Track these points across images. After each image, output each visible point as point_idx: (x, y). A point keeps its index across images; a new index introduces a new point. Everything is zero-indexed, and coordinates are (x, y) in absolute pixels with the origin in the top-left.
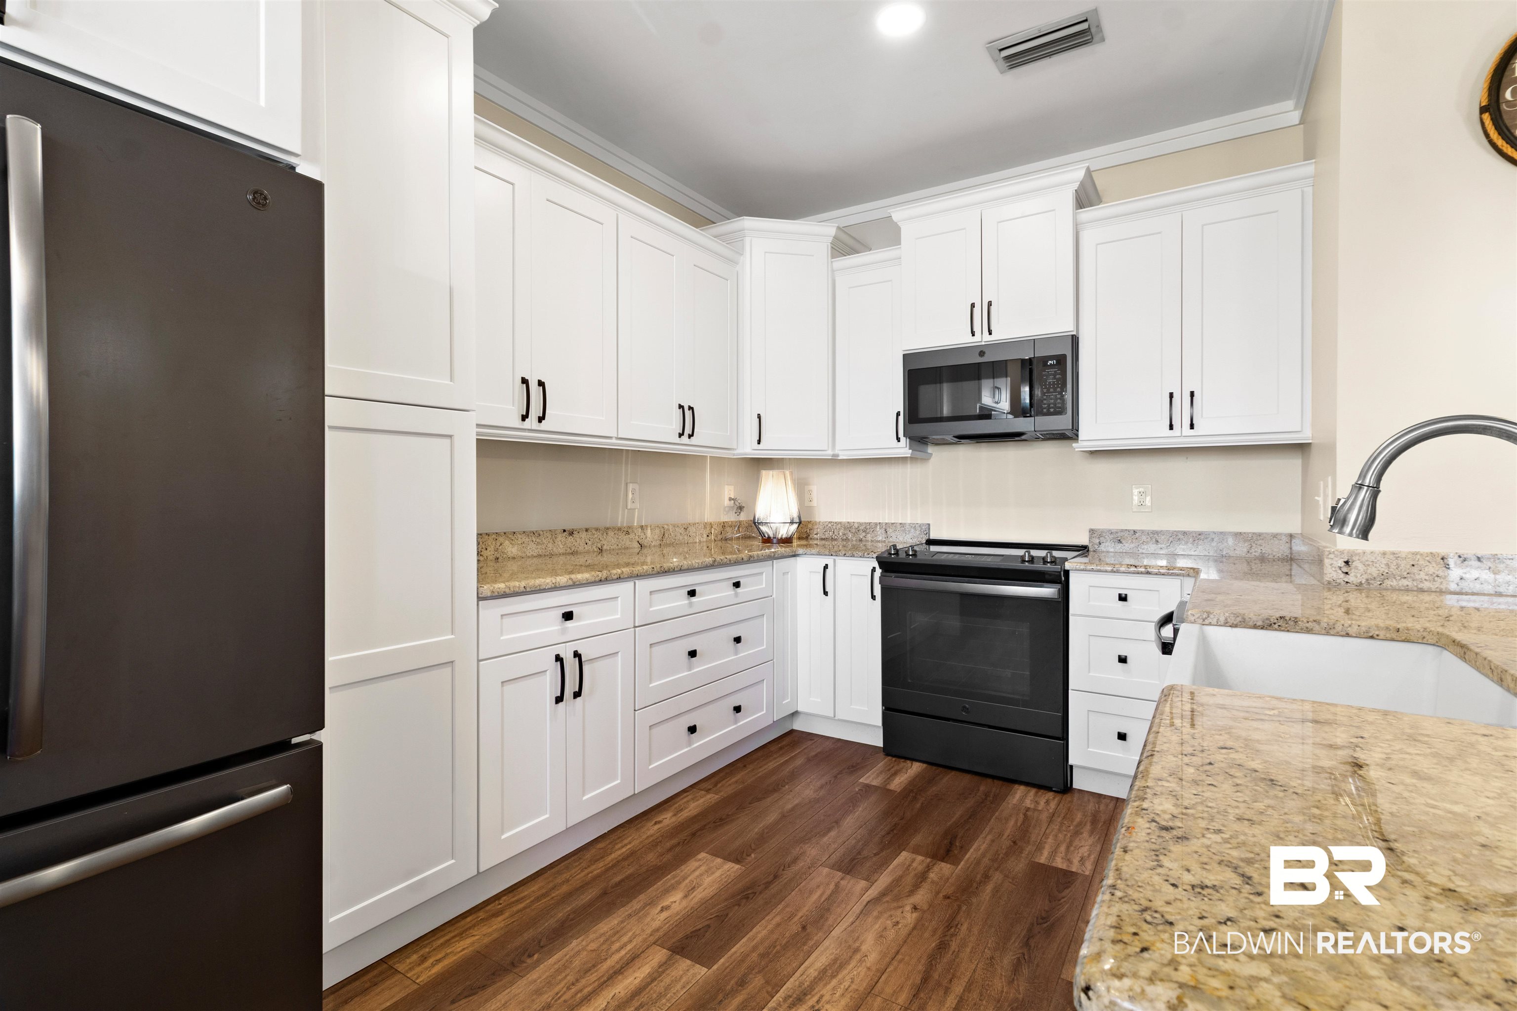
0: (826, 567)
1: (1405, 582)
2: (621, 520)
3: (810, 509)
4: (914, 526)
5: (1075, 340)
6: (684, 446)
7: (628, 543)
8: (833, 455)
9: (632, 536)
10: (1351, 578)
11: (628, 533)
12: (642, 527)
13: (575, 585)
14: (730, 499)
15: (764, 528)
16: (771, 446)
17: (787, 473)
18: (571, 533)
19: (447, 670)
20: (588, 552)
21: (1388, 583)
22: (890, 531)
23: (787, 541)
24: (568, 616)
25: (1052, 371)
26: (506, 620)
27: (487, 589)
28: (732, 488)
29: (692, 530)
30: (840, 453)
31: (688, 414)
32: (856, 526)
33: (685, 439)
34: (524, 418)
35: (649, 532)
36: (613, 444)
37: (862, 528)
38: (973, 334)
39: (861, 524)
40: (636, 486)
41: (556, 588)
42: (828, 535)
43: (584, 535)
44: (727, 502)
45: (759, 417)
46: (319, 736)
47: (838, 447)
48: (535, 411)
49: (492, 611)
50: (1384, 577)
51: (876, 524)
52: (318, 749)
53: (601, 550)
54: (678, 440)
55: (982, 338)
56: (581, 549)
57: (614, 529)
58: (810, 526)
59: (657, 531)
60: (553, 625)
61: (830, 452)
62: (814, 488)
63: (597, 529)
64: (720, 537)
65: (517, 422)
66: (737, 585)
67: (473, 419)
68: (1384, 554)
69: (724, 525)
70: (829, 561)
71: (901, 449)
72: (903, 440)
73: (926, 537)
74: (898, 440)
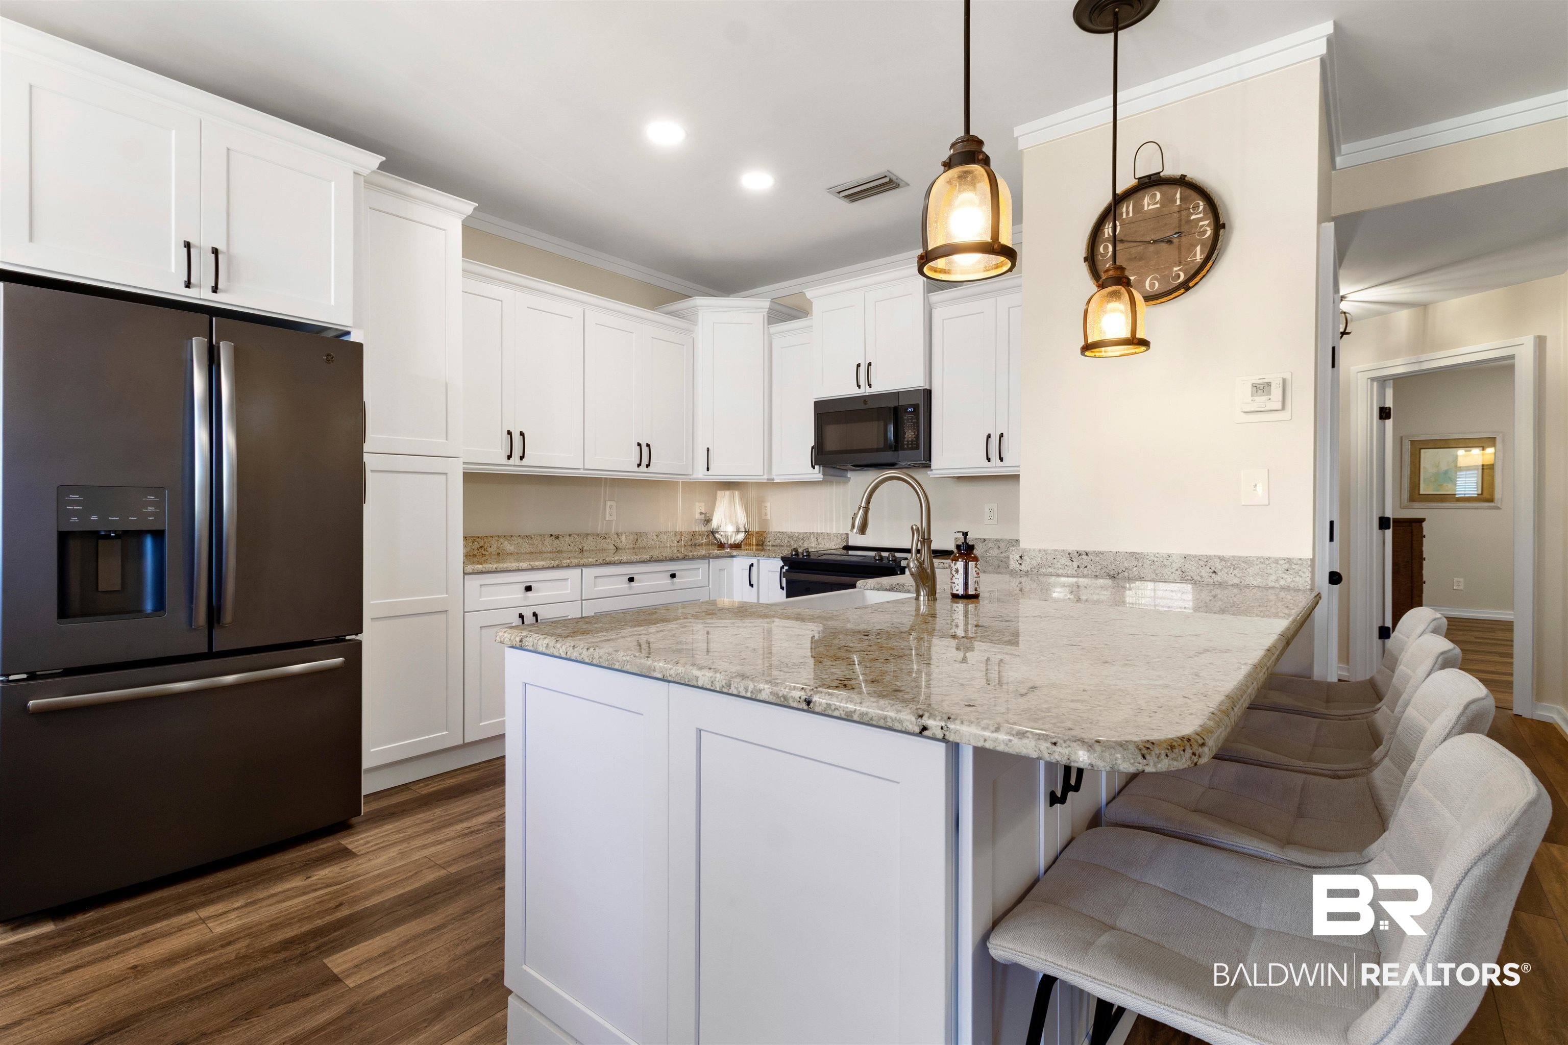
0: (752, 565)
1: (1050, 570)
2: (600, 528)
3: (764, 522)
4: (836, 535)
5: (928, 393)
6: (643, 473)
7: (605, 546)
8: (768, 479)
9: (608, 540)
10: (1023, 568)
11: (605, 538)
12: (617, 534)
13: (533, 569)
14: (701, 513)
15: (717, 536)
16: (722, 470)
17: (737, 493)
18: (557, 537)
19: (443, 616)
20: (571, 551)
21: (1042, 570)
22: (820, 539)
23: (737, 546)
24: (529, 589)
25: (910, 416)
26: (483, 588)
27: (469, 568)
28: (703, 504)
29: (664, 537)
30: (775, 477)
31: (645, 450)
32: (797, 535)
33: (643, 468)
34: (509, 457)
35: (623, 538)
36: (581, 473)
37: (801, 536)
38: (859, 386)
39: (800, 534)
40: (614, 503)
41: (518, 570)
42: (778, 542)
43: (567, 539)
44: (698, 516)
45: (708, 450)
46: (359, 637)
47: (774, 473)
48: (517, 452)
49: (474, 583)
50: (1040, 566)
51: (810, 534)
52: (359, 643)
53: (582, 550)
54: (637, 469)
55: (865, 391)
56: (565, 549)
57: (593, 534)
58: (765, 535)
59: (631, 537)
60: (518, 593)
61: (766, 477)
62: (768, 505)
63: (578, 535)
64: (690, 543)
65: (504, 460)
66: (673, 576)
67: (461, 460)
68: (1040, 551)
69: (694, 534)
70: (754, 560)
71: (816, 474)
72: (817, 467)
73: (845, 544)
74: (813, 467)
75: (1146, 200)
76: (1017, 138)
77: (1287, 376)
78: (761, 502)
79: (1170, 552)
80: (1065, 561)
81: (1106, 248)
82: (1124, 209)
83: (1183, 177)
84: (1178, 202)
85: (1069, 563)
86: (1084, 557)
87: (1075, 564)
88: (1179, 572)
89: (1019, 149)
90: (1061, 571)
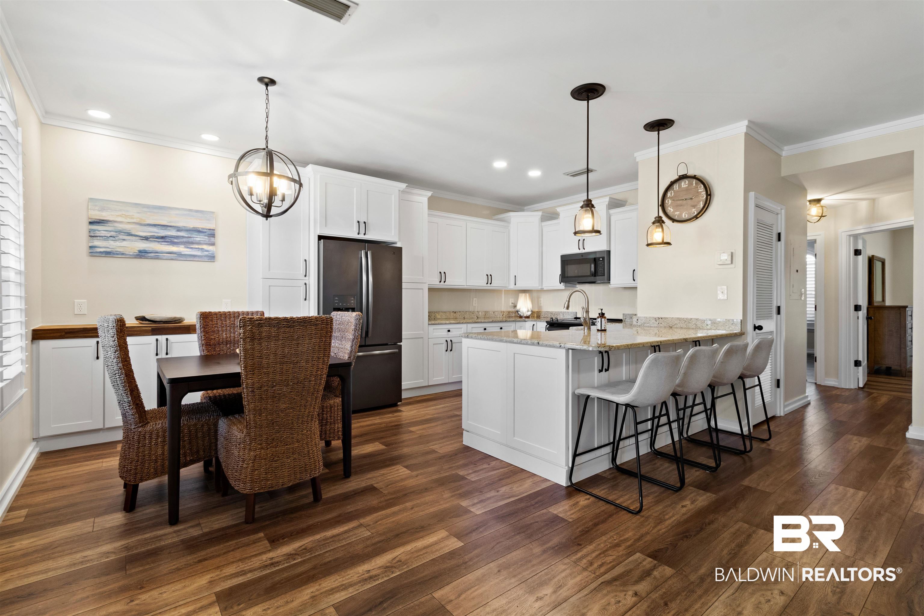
0: (534, 325)
1: (648, 325)
2: (471, 309)
3: (540, 307)
4: (571, 313)
5: (609, 252)
6: (489, 287)
7: (473, 316)
8: (541, 289)
9: (474, 314)
10: (638, 324)
11: (473, 313)
12: (478, 312)
13: (450, 324)
14: (512, 303)
15: (519, 313)
16: (521, 285)
17: (527, 294)
18: (455, 313)
19: (422, 339)
20: (460, 318)
21: (645, 325)
22: (564, 314)
23: (528, 317)
24: (449, 331)
25: (601, 262)
26: (435, 330)
27: (430, 323)
28: (513, 299)
29: (496, 313)
30: (544, 288)
31: (489, 277)
32: (554, 312)
33: (489, 284)
34: (440, 282)
35: (480, 313)
36: (465, 287)
38: (579, 249)
39: (556, 312)
40: (476, 299)
41: (446, 324)
42: (546, 316)
43: (459, 313)
44: (511, 304)
45: (515, 276)
46: (401, 344)
47: (544, 286)
48: (443, 280)
49: (432, 328)
50: (644, 323)
51: (560, 312)
52: (401, 346)
53: (464, 318)
54: (486, 285)
55: (582, 251)
56: (458, 317)
57: (468, 312)
58: (540, 313)
59: (483, 313)
60: (445, 332)
61: (540, 287)
62: (542, 299)
63: (463, 312)
64: (507, 316)
65: (438, 283)
66: (501, 328)
67: (427, 284)
68: (644, 317)
69: (509, 312)
70: (535, 323)
71: (562, 286)
72: (562, 283)
73: (575, 317)
74: (560, 283)
75: (683, 184)
76: (636, 157)
77: (733, 251)
78: (538, 298)
79: (691, 317)
80: (654, 321)
81: (668, 201)
82: (675, 187)
83: (695, 176)
84: (694, 185)
85: (655, 322)
86: (661, 319)
87: (657, 322)
88: (695, 325)
89: (637, 161)
90: (652, 325)
